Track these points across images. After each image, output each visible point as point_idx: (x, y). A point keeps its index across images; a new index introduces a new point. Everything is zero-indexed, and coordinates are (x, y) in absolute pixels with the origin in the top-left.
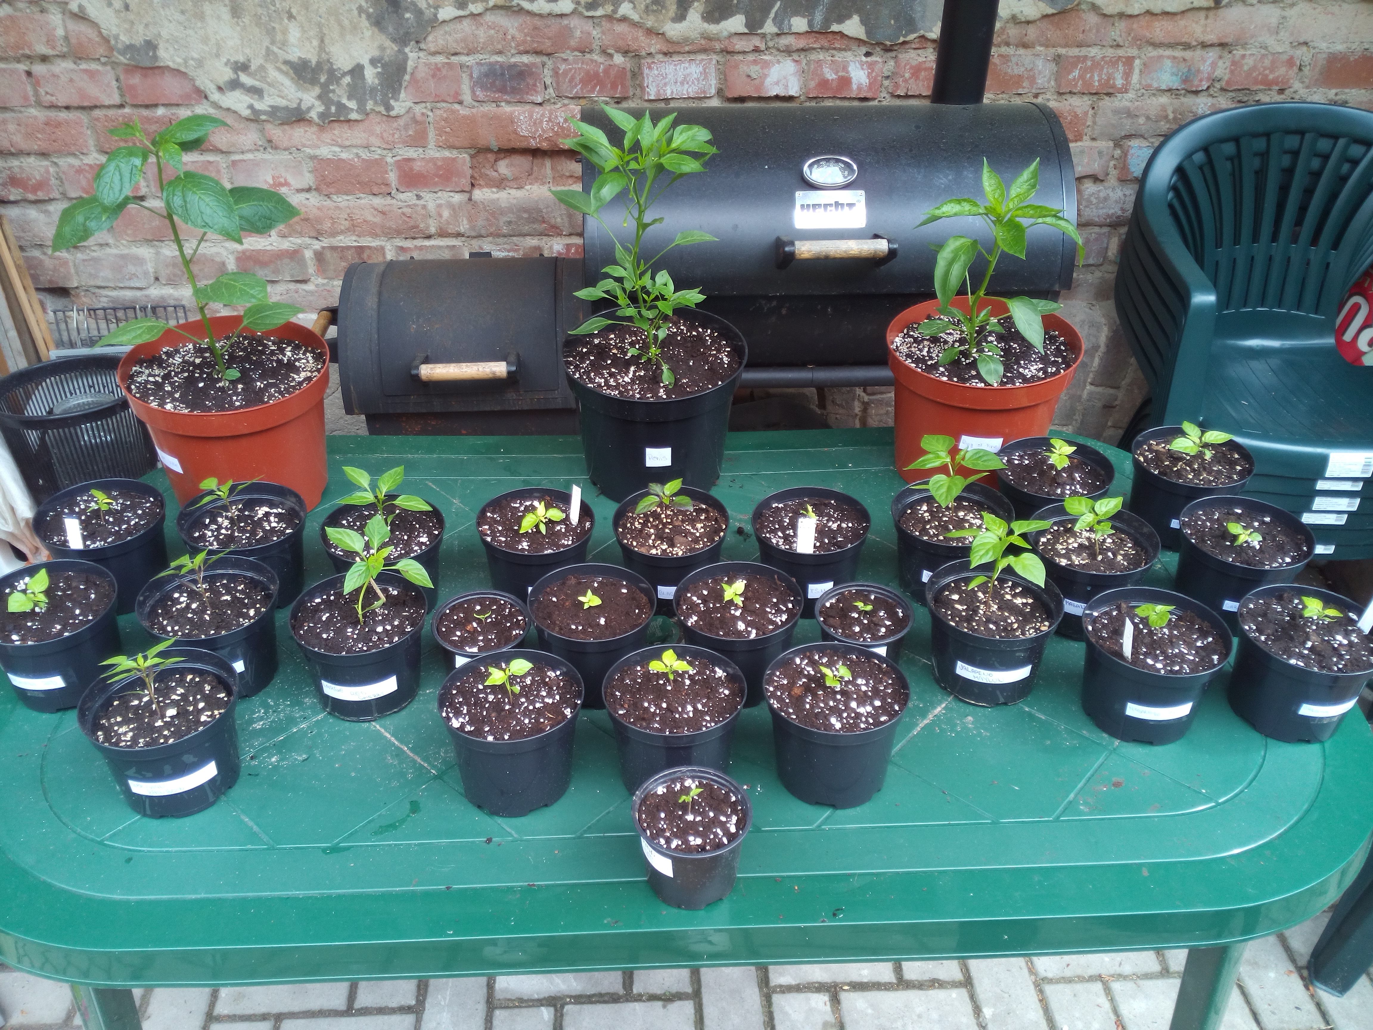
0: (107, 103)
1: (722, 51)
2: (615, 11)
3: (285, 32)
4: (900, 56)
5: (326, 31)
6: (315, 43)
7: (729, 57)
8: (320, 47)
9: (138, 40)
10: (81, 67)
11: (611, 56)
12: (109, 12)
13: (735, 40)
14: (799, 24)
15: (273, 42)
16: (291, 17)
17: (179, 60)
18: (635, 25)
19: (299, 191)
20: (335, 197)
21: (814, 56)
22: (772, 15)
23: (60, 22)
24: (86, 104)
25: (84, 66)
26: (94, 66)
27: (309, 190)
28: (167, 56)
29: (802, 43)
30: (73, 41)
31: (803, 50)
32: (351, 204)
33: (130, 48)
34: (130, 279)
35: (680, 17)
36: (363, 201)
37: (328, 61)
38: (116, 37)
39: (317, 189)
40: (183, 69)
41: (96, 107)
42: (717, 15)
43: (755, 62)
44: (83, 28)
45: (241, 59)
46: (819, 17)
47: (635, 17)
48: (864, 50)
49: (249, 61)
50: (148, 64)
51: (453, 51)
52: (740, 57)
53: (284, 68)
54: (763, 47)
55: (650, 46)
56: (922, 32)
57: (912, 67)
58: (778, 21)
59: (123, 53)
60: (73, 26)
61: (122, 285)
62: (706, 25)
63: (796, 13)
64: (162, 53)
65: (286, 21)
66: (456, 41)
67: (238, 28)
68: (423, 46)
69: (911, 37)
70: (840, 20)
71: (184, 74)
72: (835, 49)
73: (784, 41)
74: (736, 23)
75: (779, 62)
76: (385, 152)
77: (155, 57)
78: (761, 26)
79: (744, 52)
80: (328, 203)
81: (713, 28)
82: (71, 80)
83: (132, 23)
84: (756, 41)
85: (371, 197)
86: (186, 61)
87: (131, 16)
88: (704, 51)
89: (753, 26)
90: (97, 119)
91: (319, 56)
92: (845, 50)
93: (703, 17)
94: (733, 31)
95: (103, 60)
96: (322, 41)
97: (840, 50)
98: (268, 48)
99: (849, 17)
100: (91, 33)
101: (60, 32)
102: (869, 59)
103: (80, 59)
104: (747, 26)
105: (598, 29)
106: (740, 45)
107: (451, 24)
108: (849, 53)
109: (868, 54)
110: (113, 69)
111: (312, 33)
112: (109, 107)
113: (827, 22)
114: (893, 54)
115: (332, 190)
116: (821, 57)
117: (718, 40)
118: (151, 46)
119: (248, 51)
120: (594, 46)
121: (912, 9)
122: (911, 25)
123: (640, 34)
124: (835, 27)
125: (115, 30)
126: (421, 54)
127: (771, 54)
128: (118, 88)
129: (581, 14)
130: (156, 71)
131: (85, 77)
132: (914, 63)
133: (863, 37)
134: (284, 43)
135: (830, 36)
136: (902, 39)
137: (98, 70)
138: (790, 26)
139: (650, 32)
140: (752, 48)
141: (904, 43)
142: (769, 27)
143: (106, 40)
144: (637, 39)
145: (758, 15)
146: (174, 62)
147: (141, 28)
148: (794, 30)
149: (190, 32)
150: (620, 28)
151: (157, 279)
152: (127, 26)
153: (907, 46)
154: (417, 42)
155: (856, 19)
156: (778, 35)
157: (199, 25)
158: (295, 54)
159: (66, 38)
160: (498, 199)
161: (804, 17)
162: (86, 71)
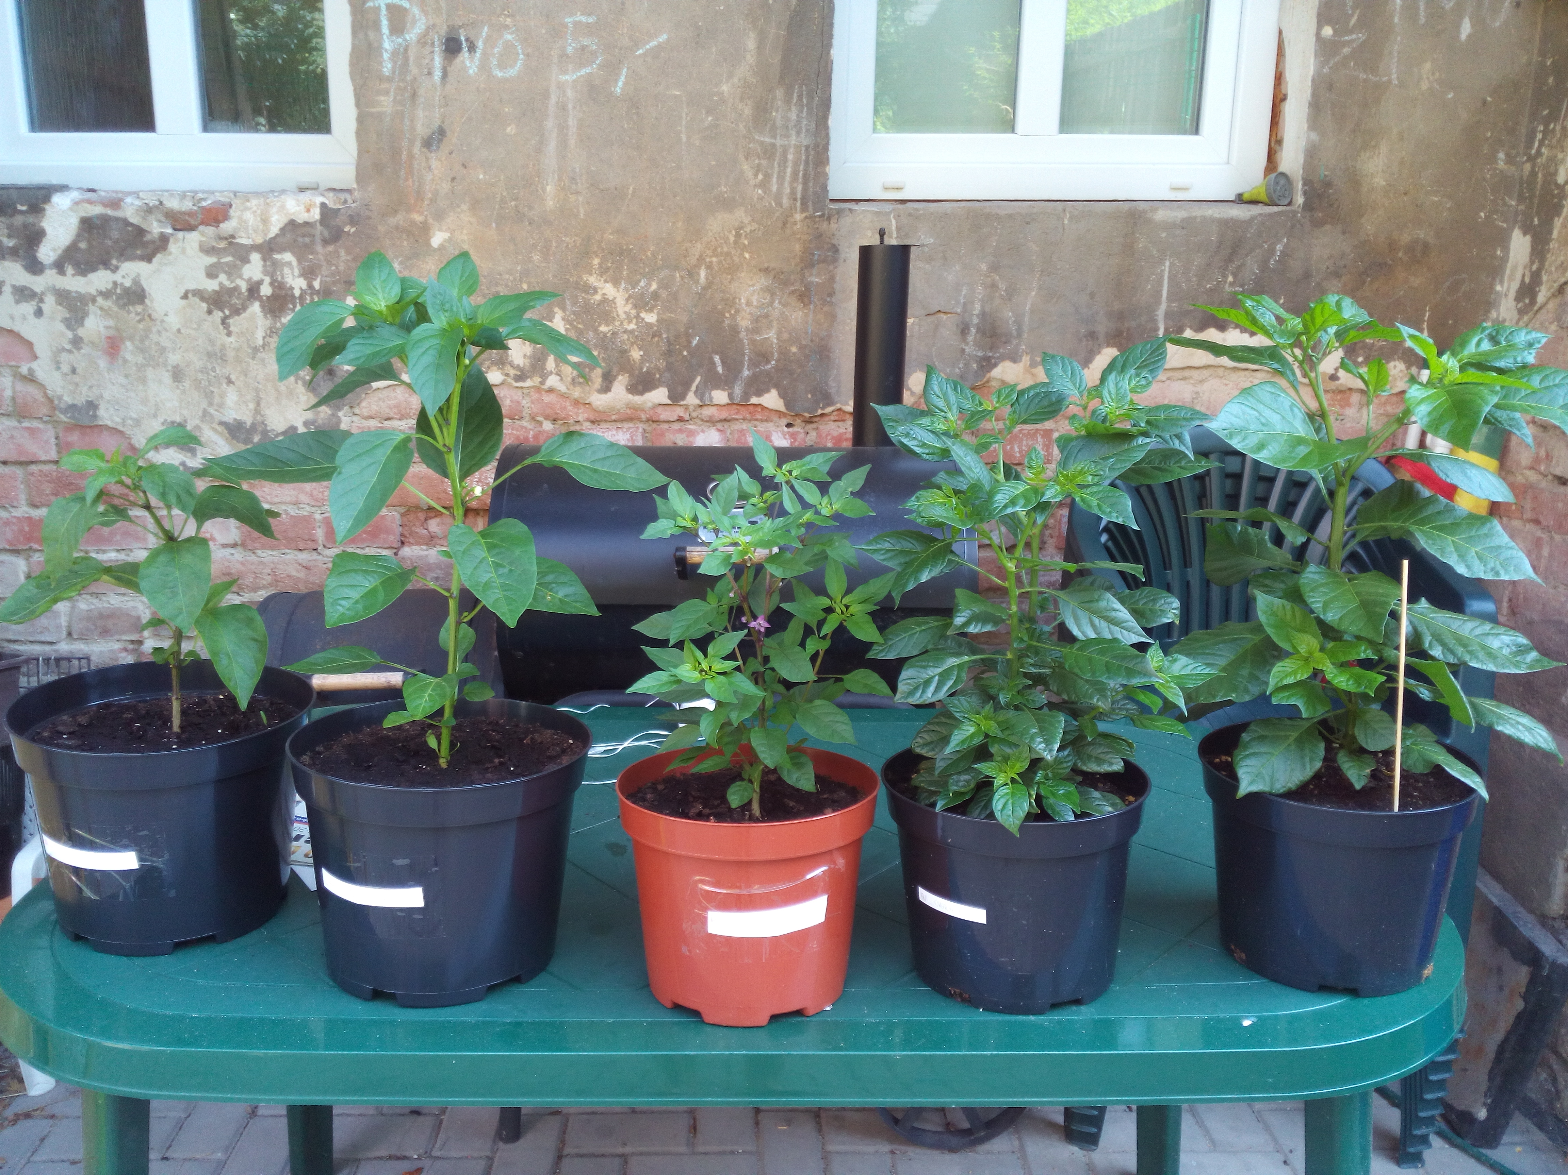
0: (43, 458)
1: (648, 420)
2: (542, 383)
3: (223, 396)
4: (821, 427)
5: (262, 395)
6: (252, 406)
7: (655, 425)
8: (256, 410)
9: (80, 400)
10: (24, 425)
11: (540, 423)
12: (57, 375)
13: (659, 410)
14: (720, 396)
15: (211, 404)
16: (230, 382)
17: (118, 420)
18: (563, 396)
19: (224, 546)
20: (259, 552)
21: (737, 426)
22: (693, 388)
23: (10, 384)
24: (23, 459)
25: (26, 424)
26: (35, 424)
27: (234, 546)
28: (106, 416)
29: (724, 414)
30: (19, 401)
31: (725, 420)
32: (276, 560)
33: (73, 407)
34: (41, 633)
35: (606, 388)
36: (288, 557)
37: (263, 423)
38: (60, 398)
39: (243, 545)
40: (121, 428)
41: (32, 462)
42: (640, 387)
43: (680, 431)
44: (31, 390)
45: (178, 419)
46: (738, 391)
47: (562, 388)
48: (784, 421)
49: (186, 421)
50: (86, 422)
51: (386, 416)
52: (665, 426)
53: (219, 428)
54: (687, 417)
55: (577, 414)
56: (838, 406)
57: (833, 438)
58: (699, 393)
59: (64, 412)
60: (20, 387)
61: (32, 639)
62: (630, 396)
63: (716, 387)
64: (101, 412)
65: (225, 386)
66: (390, 407)
67: (178, 391)
68: (357, 411)
69: (829, 410)
70: (759, 394)
71: (121, 432)
72: (756, 420)
73: (707, 412)
74: (660, 395)
75: (703, 431)
76: (314, 509)
77: (95, 416)
78: (683, 397)
79: (669, 422)
80: (253, 558)
81: (637, 399)
82: (12, 437)
83: (77, 385)
84: (680, 412)
85: (296, 553)
86: (124, 420)
87: (76, 379)
88: (630, 419)
89: (676, 397)
90: (32, 474)
91: (255, 419)
92: (766, 421)
93: (627, 389)
94: (657, 402)
95: (45, 418)
96: (258, 404)
97: (762, 420)
98: (205, 411)
99: (768, 391)
100: (37, 394)
101: (8, 393)
102: (791, 430)
103: (24, 417)
104: (670, 397)
105: (528, 399)
106: (664, 415)
107: (384, 392)
108: (771, 424)
109: (789, 425)
110: (54, 427)
111: (249, 397)
112: (45, 462)
113: (746, 395)
114: (814, 426)
115: (257, 545)
116: (744, 426)
117: (643, 410)
118: (92, 406)
119: (185, 412)
120: (524, 414)
121: (827, 385)
122: (828, 399)
123: (568, 404)
124: (754, 400)
125: (59, 391)
126: (355, 419)
127: (695, 424)
128: (56, 445)
129: (510, 385)
130: (95, 430)
131: (26, 434)
132: (835, 434)
133: (782, 408)
134: (221, 406)
135: (751, 408)
136: (820, 412)
137: (38, 428)
138: (711, 399)
139: (577, 403)
140: (676, 418)
141: (822, 415)
142: (691, 399)
143: (50, 400)
144: (565, 408)
145: (680, 389)
146: (112, 421)
147: (84, 390)
148: (715, 401)
149: (132, 394)
150: (547, 398)
151: (70, 634)
152: (71, 388)
153: (826, 419)
154: (351, 407)
155: (774, 393)
156: (701, 406)
157: (141, 387)
158: (231, 415)
159: (13, 399)
160: (427, 556)
161: (724, 390)
162: (27, 428)
